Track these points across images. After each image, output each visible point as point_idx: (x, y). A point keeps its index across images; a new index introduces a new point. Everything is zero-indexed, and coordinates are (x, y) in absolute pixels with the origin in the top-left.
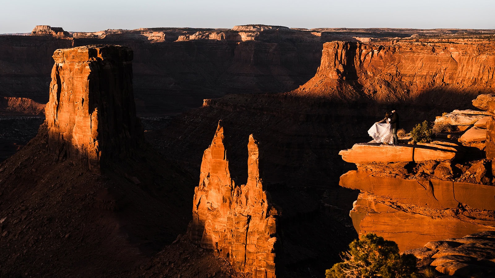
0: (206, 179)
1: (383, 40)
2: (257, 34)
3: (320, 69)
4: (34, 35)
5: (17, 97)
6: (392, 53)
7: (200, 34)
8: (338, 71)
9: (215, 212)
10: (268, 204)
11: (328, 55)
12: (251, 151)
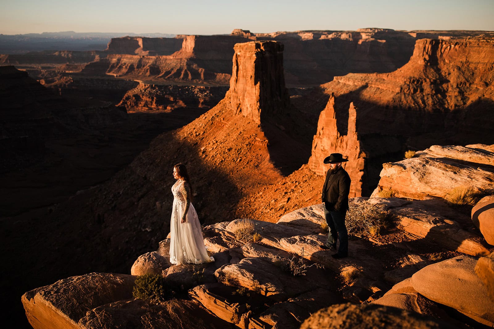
0: (321, 130)
1: (459, 38)
2: (372, 34)
3: (412, 58)
4: (233, 35)
5: (222, 73)
6: (464, 47)
7: (335, 34)
8: (425, 59)
9: (326, 152)
10: (360, 149)
11: (419, 48)
12: (351, 114)
